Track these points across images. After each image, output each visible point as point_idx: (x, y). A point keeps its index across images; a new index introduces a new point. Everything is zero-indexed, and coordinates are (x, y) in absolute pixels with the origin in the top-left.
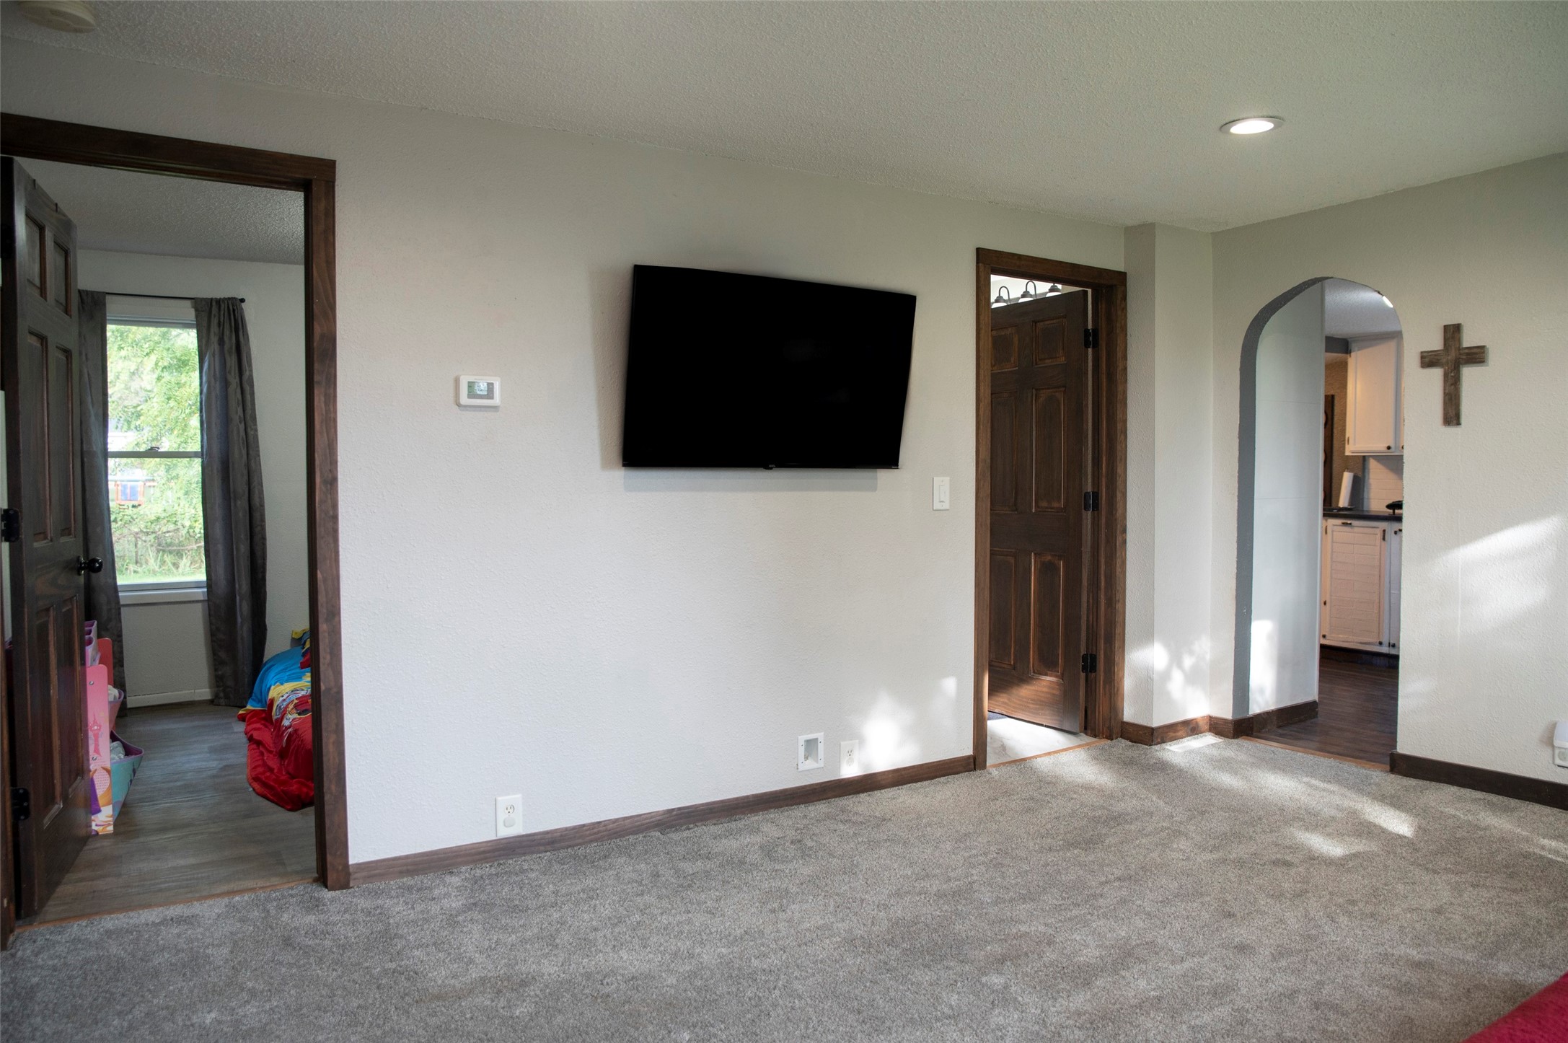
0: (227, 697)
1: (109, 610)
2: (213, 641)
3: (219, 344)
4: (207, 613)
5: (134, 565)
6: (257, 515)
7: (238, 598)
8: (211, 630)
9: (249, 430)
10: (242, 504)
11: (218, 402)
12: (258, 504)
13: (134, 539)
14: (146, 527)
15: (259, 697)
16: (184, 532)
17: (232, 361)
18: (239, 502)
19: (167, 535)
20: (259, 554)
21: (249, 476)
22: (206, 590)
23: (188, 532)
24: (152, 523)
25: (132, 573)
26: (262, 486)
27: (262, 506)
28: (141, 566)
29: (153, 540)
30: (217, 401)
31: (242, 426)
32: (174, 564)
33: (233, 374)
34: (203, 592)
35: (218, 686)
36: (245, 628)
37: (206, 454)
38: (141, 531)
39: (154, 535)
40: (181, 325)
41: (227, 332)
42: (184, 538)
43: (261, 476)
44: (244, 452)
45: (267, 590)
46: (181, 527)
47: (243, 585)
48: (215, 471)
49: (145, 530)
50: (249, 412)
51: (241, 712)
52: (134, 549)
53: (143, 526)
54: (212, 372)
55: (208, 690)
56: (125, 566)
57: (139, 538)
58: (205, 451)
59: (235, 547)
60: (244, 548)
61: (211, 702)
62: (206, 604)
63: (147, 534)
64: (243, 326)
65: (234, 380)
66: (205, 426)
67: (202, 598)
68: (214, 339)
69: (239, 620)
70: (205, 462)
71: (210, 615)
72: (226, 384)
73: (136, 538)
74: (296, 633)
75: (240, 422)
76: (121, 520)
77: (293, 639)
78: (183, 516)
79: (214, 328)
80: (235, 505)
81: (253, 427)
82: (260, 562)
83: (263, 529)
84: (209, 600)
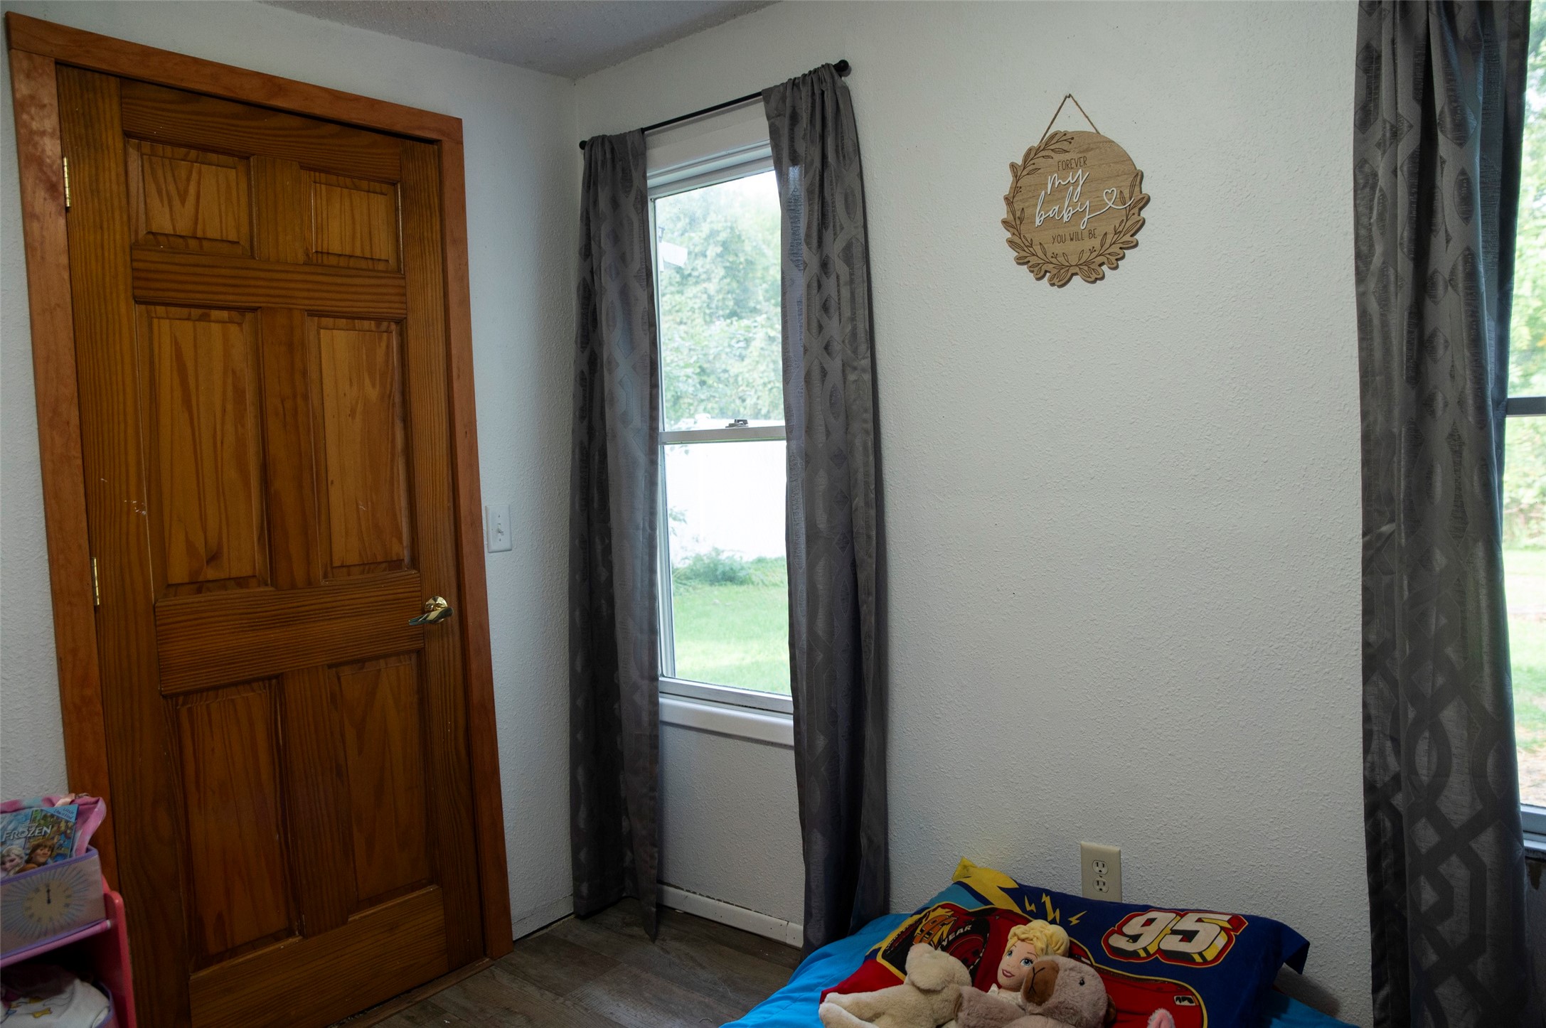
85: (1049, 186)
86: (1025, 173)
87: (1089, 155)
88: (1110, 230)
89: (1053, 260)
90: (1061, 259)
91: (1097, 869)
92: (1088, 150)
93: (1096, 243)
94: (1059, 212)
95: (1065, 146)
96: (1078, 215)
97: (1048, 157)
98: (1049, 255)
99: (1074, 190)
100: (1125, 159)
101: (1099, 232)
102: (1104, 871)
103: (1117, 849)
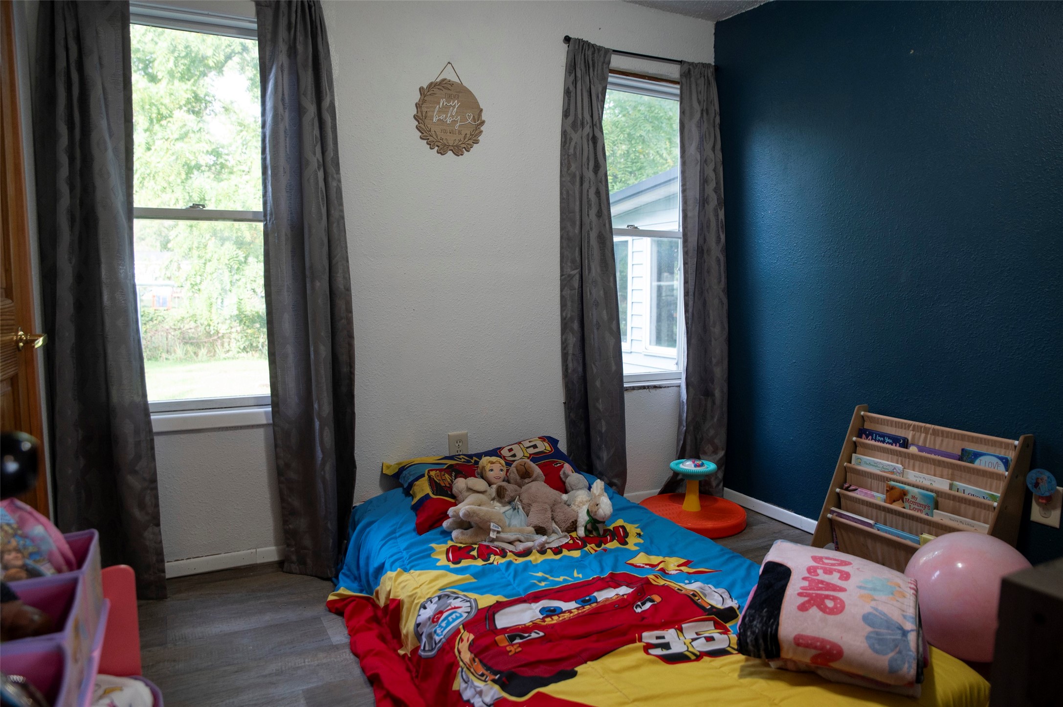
0: (302, 561)
1: (138, 444)
2: (280, 482)
3: (289, 56)
4: (272, 441)
5: (166, 354)
6: (341, 304)
7: (317, 424)
8: (278, 467)
9: (330, 179)
10: (321, 285)
11: (288, 139)
12: (342, 287)
13: (165, 334)
14: (174, 325)
15: (356, 573)
16: (202, 329)
17: (307, 79)
18: (318, 284)
19: (190, 331)
20: (343, 358)
21: (329, 246)
22: (270, 409)
23: (205, 329)
24: (178, 322)
25: (165, 360)
26: (348, 261)
27: (348, 289)
28: (171, 354)
29: (179, 335)
30: (286, 137)
31: (321, 174)
32: (195, 353)
33: (309, 97)
34: (266, 413)
35: (288, 545)
36: (328, 467)
37: (271, 214)
38: (171, 328)
39: (180, 331)
40: (234, 31)
41: (300, 38)
42: (202, 333)
43: (346, 247)
44: (324, 210)
45: (356, 411)
46: (200, 325)
47: (324, 405)
48: (283, 238)
49: (173, 327)
50: (330, 154)
51: (331, 598)
52: (165, 342)
53: (172, 324)
54: (280, 96)
55: (273, 548)
56: (159, 355)
57: (170, 333)
58: (269, 209)
59: (312, 349)
60: (324, 351)
61: (281, 565)
62: (271, 429)
63: (175, 330)
64: (322, 31)
65: (311, 109)
66: (269, 172)
67: (264, 422)
68: (283, 47)
69: (319, 455)
70: (270, 226)
71: (276, 446)
72: (299, 111)
73: (167, 333)
74: (388, 467)
75: (319, 168)
76: (156, 320)
77: (384, 476)
78: (201, 317)
79: (283, 33)
80: (313, 288)
81: (335, 176)
82: (345, 369)
83: (350, 322)
84: (274, 424)
85: (441, 104)
86: (428, 94)
87: (460, 95)
88: (469, 133)
89: (441, 141)
90: (445, 141)
91: (457, 445)
92: (459, 92)
93: (462, 137)
94: (446, 118)
95: (449, 87)
96: (454, 122)
97: (441, 89)
98: (439, 138)
99: (453, 109)
100: (476, 103)
101: (463, 133)
102: (460, 444)
103: (466, 432)
